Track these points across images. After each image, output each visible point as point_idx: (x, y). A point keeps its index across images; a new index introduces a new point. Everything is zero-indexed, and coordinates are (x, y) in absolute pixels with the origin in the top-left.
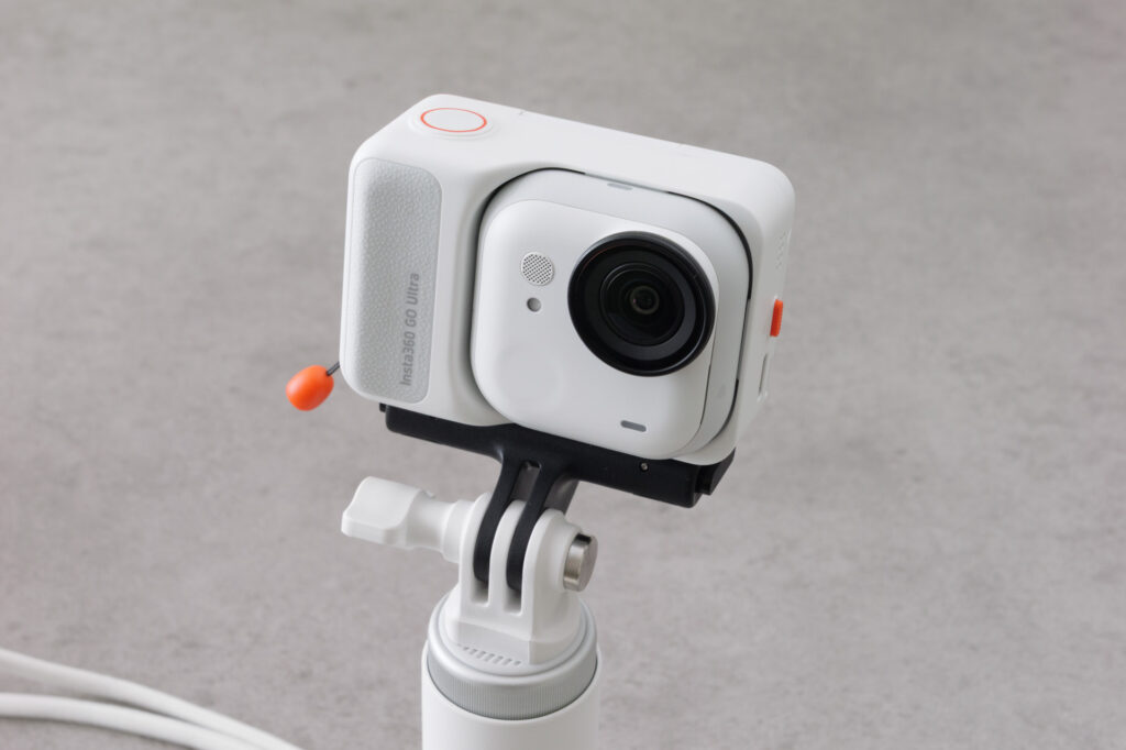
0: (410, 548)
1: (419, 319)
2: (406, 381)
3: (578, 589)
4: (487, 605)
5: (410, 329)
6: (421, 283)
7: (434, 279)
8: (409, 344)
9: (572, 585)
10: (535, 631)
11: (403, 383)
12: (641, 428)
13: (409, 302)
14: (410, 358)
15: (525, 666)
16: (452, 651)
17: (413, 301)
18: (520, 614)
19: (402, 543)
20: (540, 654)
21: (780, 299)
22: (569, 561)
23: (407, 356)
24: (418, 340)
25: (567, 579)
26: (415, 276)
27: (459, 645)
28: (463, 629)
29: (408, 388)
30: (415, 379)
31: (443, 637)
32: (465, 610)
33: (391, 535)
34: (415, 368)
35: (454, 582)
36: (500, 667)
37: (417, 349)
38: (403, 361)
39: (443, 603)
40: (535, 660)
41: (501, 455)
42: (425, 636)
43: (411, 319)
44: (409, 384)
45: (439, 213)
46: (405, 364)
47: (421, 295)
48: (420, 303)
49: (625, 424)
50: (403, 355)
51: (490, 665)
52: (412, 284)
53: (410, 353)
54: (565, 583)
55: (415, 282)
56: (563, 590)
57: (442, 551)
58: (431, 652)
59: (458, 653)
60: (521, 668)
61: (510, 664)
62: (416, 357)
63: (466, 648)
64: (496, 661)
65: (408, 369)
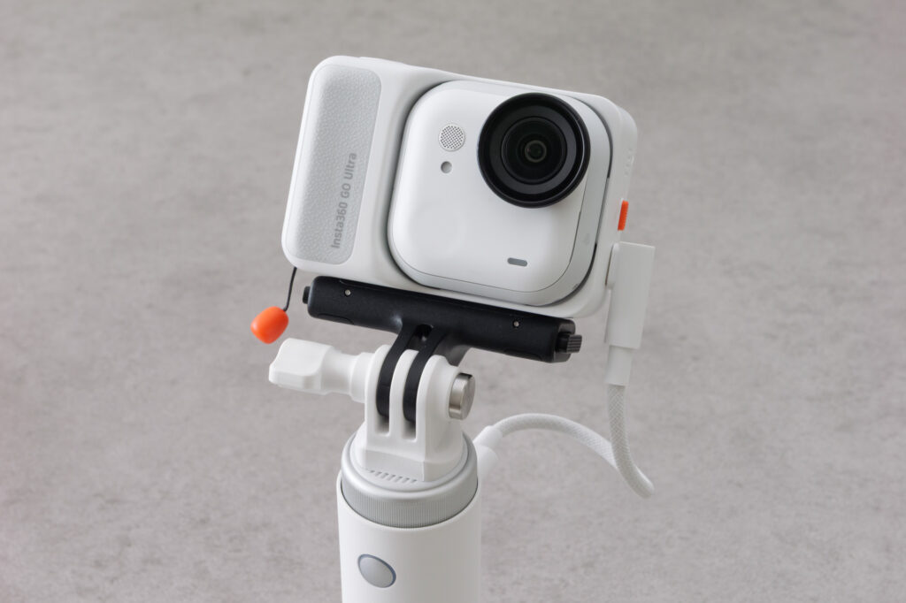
0: (325, 393)
1: (352, 192)
2: (336, 245)
3: (460, 417)
4: (388, 435)
5: (344, 200)
6: (357, 161)
7: (368, 157)
8: (341, 213)
9: (457, 414)
10: (427, 454)
11: (333, 246)
12: (523, 263)
13: (346, 178)
14: (341, 224)
15: (420, 483)
16: (362, 475)
17: (350, 176)
18: (415, 441)
19: (317, 387)
20: (432, 473)
21: (626, 200)
22: (453, 395)
23: (339, 223)
24: (349, 210)
25: (453, 410)
26: (353, 156)
27: (367, 469)
28: (370, 456)
29: (336, 250)
30: (343, 242)
31: (353, 463)
32: (371, 440)
33: (308, 381)
34: (344, 233)
35: (361, 420)
36: (400, 484)
37: (348, 216)
38: (335, 227)
39: (353, 439)
40: (429, 478)
41: (398, 321)
42: (339, 466)
43: (346, 192)
44: (337, 247)
45: (377, 103)
46: (336, 230)
47: (355, 173)
48: (354, 178)
49: (511, 261)
50: (336, 222)
51: (391, 484)
52: (350, 162)
53: (341, 221)
54: (451, 415)
55: (352, 161)
56: (449, 419)
57: (350, 393)
58: (344, 477)
59: (366, 475)
60: (417, 485)
61: (408, 482)
62: (346, 223)
63: (372, 472)
64: (396, 481)
65: (338, 234)
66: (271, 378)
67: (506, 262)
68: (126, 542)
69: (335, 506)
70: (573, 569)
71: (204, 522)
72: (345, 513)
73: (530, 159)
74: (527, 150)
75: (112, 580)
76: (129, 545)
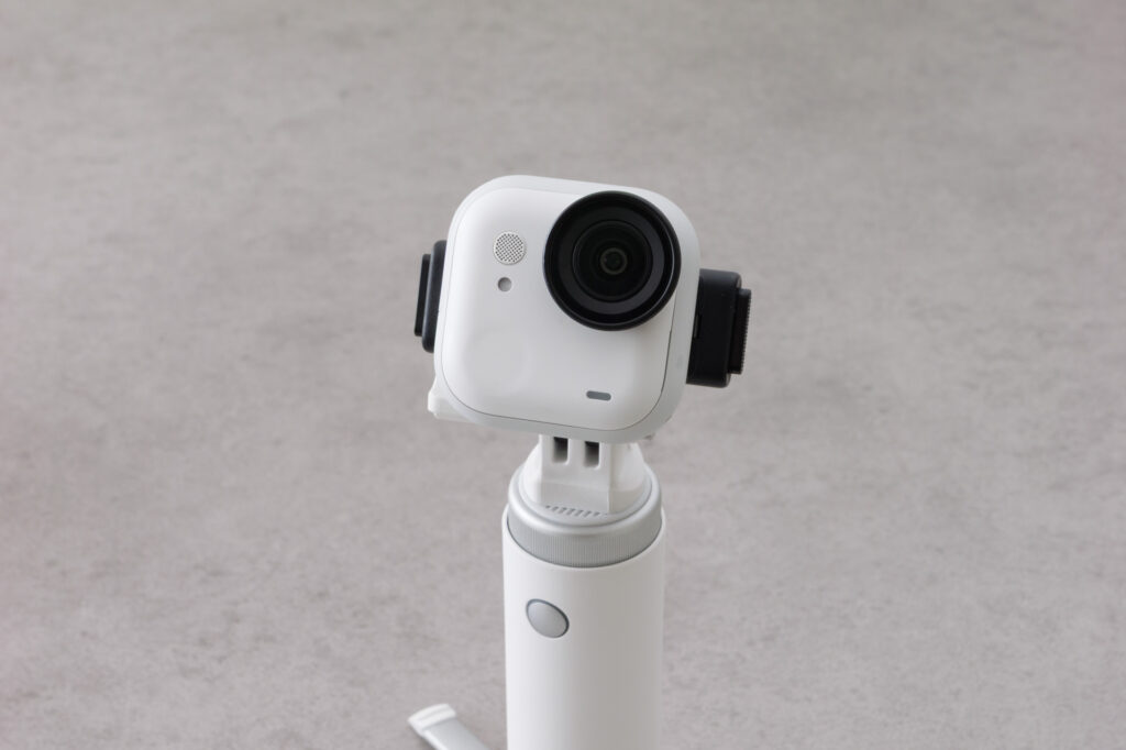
4: (566, 464)
12: (606, 397)
15: (604, 517)
16: (534, 509)
18: (598, 468)
20: (618, 504)
27: (541, 505)
31: (524, 497)
32: (547, 473)
36: (580, 519)
40: (613, 509)
49: (591, 395)
51: (570, 518)
58: (512, 511)
59: (540, 511)
60: (600, 519)
61: (590, 515)
63: (548, 507)
64: (577, 515)
66: (431, 406)
67: (585, 396)
68: (234, 619)
69: (499, 548)
70: (751, 643)
71: (322, 595)
72: (512, 554)
73: (607, 271)
74: (603, 260)
75: (221, 659)
76: (237, 621)
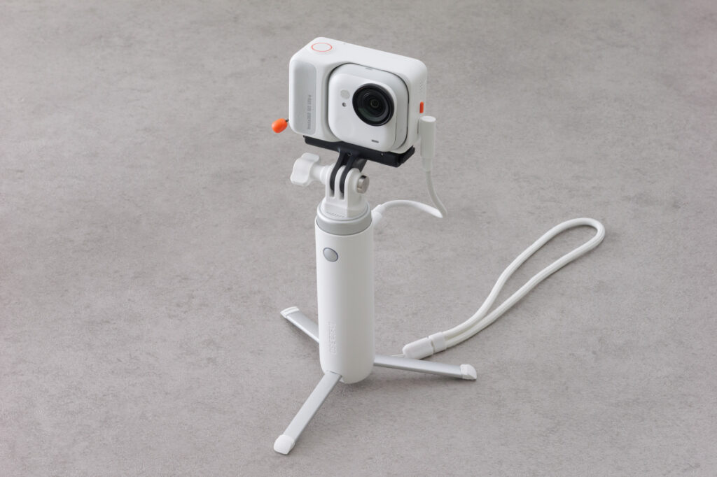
1: (312, 109)
2: (309, 128)
3: (361, 192)
4: (334, 198)
5: (309, 112)
6: (312, 98)
7: (315, 97)
8: (309, 117)
9: (360, 190)
10: (349, 205)
12: (377, 142)
13: (308, 104)
14: (310, 121)
15: (346, 218)
17: (310, 103)
18: (344, 200)
20: (350, 214)
21: (422, 102)
22: (359, 184)
24: (312, 115)
25: (358, 189)
26: (310, 96)
27: (326, 212)
28: (327, 206)
29: (310, 130)
30: (311, 127)
34: (311, 123)
35: (325, 193)
36: (338, 218)
37: (312, 118)
40: (349, 216)
41: (339, 150)
42: (316, 214)
43: (309, 109)
46: (308, 123)
47: (312, 102)
48: (312, 104)
49: (373, 141)
50: (307, 120)
51: (335, 217)
52: (309, 99)
53: (310, 119)
54: (358, 191)
56: (356, 193)
58: (318, 217)
59: (326, 214)
60: (344, 218)
61: (341, 216)
62: (312, 120)
63: (328, 213)
64: (337, 216)
65: (309, 125)
72: (318, 231)
